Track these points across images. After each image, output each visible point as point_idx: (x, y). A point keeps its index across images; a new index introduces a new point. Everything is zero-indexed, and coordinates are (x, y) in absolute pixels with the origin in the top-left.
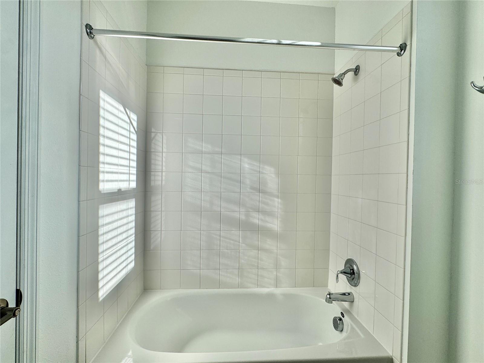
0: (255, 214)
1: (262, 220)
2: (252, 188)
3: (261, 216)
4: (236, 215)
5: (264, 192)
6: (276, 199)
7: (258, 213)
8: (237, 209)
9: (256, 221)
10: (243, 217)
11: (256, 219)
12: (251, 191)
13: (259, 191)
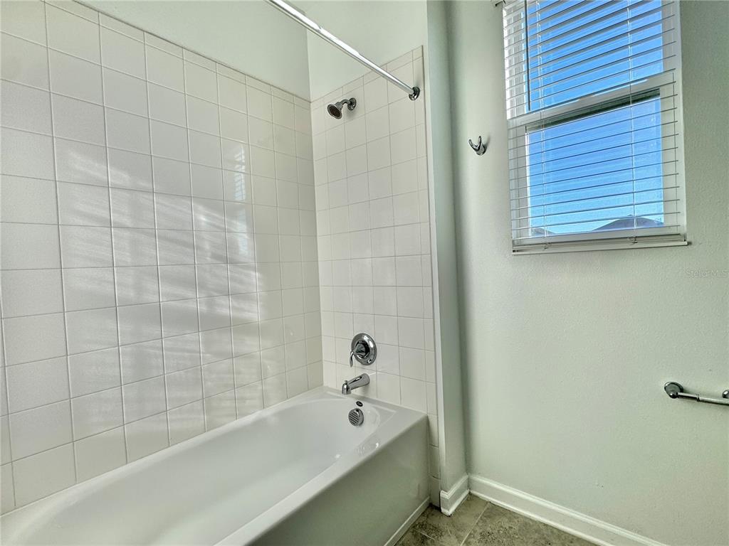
0: (223, 301)
1: (234, 308)
2: (215, 256)
3: (232, 302)
4: (191, 305)
5: (234, 263)
6: (253, 273)
7: (226, 297)
8: (190, 294)
9: (225, 312)
10: (202, 308)
11: (226, 308)
12: (215, 261)
13: (226, 261)
